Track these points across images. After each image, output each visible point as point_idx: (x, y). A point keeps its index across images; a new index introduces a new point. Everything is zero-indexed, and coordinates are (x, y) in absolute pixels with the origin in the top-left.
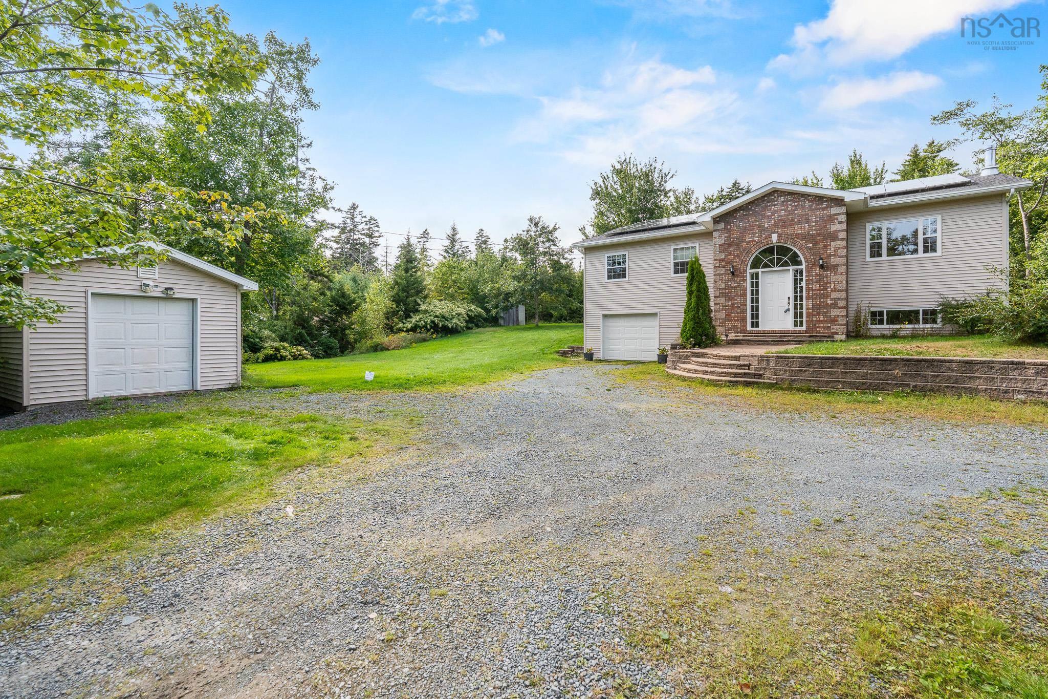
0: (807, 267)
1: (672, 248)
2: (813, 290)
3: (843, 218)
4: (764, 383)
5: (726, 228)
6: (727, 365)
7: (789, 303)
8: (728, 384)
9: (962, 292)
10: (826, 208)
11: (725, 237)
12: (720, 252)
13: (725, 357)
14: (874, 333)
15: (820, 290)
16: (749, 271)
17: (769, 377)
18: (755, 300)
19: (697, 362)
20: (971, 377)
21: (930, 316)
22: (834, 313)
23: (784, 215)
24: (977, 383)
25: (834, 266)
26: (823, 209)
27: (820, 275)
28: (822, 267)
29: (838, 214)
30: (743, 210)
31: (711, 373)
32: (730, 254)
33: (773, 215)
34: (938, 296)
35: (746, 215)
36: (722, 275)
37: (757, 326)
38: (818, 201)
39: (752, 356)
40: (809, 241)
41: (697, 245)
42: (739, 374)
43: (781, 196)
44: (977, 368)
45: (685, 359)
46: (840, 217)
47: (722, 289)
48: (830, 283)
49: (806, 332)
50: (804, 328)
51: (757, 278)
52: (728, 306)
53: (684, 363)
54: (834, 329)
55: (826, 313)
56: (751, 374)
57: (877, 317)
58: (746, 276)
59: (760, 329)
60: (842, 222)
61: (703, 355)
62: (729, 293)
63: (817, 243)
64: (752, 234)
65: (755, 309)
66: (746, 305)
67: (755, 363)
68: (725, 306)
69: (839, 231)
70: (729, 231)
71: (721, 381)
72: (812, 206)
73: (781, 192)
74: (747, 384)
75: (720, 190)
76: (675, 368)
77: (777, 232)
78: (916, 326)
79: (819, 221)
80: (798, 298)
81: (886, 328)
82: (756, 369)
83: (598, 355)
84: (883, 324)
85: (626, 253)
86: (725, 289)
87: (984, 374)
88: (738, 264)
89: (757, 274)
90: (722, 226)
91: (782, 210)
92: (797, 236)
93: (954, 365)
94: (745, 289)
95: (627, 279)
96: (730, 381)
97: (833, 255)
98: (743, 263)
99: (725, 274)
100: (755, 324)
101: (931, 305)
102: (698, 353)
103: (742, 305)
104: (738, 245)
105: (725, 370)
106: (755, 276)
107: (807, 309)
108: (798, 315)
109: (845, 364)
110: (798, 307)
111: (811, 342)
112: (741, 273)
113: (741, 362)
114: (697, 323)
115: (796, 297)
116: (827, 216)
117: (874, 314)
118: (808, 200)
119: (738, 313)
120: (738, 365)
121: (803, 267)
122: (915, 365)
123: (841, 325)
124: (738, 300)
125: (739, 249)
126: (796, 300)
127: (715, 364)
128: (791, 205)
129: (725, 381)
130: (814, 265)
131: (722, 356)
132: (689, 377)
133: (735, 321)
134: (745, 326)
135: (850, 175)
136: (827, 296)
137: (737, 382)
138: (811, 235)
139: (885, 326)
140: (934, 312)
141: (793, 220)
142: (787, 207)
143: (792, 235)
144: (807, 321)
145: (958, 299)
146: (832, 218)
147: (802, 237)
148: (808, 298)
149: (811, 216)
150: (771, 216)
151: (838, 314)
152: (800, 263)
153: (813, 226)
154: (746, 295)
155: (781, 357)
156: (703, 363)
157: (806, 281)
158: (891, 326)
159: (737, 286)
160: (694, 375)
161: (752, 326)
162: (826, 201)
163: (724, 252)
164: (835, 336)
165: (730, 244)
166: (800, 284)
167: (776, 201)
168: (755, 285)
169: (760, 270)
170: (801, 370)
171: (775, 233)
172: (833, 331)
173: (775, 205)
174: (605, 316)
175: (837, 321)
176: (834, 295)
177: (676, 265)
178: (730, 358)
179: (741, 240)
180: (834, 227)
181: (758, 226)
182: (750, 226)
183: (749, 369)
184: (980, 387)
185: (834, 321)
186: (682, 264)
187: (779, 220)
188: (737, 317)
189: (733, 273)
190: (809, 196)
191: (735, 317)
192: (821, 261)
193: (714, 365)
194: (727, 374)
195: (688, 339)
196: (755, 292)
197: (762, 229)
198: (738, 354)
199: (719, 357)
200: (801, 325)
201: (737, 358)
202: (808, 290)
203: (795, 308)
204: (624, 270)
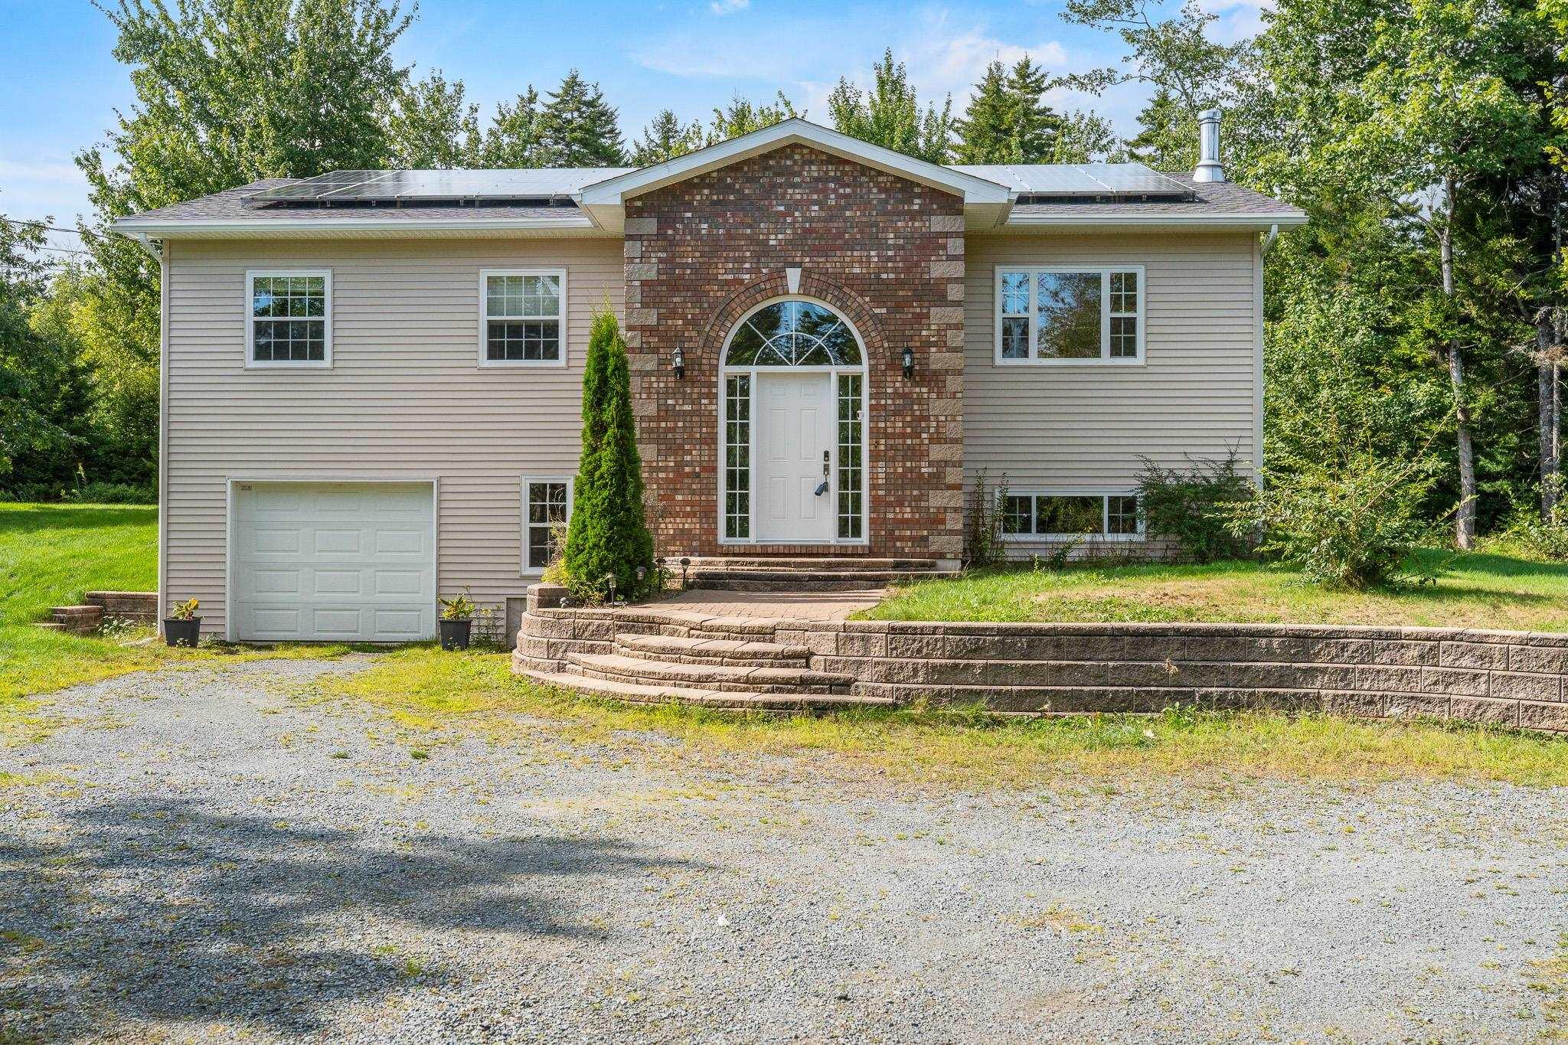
0: (873, 370)
1: (484, 274)
2: (887, 436)
3: (956, 246)
4: (864, 705)
5: (661, 235)
6: (742, 656)
7: (826, 468)
8: (763, 712)
9: (1182, 457)
10: (921, 212)
11: (661, 261)
12: (645, 305)
13: (728, 633)
14: (1011, 555)
15: (904, 436)
16: (726, 371)
17: (869, 688)
18: (739, 457)
19: (642, 648)
20: (1305, 671)
21: (1124, 512)
22: (937, 500)
23: (819, 219)
24: (1318, 684)
25: (936, 373)
26: (913, 216)
27: (904, 396)
28: (908, 372)
29: (947, 235)
30: (710, 186)
31: (701, 681)
32: (673, 314)
33: (789, 213)
34: (1142, 466)
35: (718, 202)
36: (649, 374)
37: (745, 533)
38: (901, 190)
39: (816, 628)
40: (878, 301)
41: (562, 274)
42: (788, 681)
43: (811, 163)
44: (1317, 649)
45: (594, 639)
46: (950, 242)
47: (650, 419)
48: (927, 419)
49: (871, 552)
50: (864, 539)
51: (745, 392)
52: (666, 469)
53: (592, 650)
54: (937, 543)
55: (919, 499)
56: (821, 681)
57: (1016, 512)
58: (715, 385)
59: (752, 539)
60: (955, 258)
61: (652, 626)
62: (668, 430)
63: (899, 306)
64: (735, 260)
65: (739, 480)
66: (714, 469)
67: (824, 647)
68: (659, 469)
69: (950, 280)
70: (672, 243)
71: (742, 704)
72: (886, 201)
73: (812, 151)
74: (820, 711)
75: (526, 96)
76: (561, 669)
77: (799, 265)
78: (1099, 538)
79: (902, 247)
80: (849, 455)
81: (1034, 542)
82: (829, 665)
83: (221, 622)
84: (1029, 531)
85: (327, 275)
86: (658, 419)
87: (1331, 661)
88: (696, 346)
89: (745, 378)
90: (650, 226)
91: (815, 203)
92: (852, 281)
93: (1276, 642)
94: (713, 424)
95: (326, 363)
96: (770, 706)
97: (935, 345)
98: (711, 344)
99: (659, 373)
100: (738, 526)
101: (1127, 487)
102: (637, 620)
103: (704, 469)
104: (695, 290)
105: (742, 671)
106: (738, 388)
107: (874, 487)
108: (848, 504)
109: (1058, 646)
110: (849, 480)
111: (904, 582)
112: (704, 374)
113: (776, 647)
114: (620, 524)
115: (843, 453)
116: (922, 236)
117: (1010, 503)
118: (877, 184)
119: (693, 493)
120: (776, 656)
121: (863, 369)
122: (1203, 644)
123: (952, 532)
124: (694, 455)
125: (697, 301)
126: (843, 461)
127: (707, 654)
128: (835, 191)
129: (754, 706)
130: (891, 366)
131: (719, 629)
132: (634, 698)
133: (687, 515)
134: (713, 532)
135: (877, 118)
136: (917, 454)
137: (789, 706)
138: (884, 282)
139: (1033, 537)
140: (1130, 504)
141: (840, 235)
142: (827, 197)
143: (837, 276)
144: (872, 521)
145: (1179, 473)
146: (931, 244)
147: (861, 285)
148: (875, 457)
149: (885, 230)
150: (784, 215)
151: (944, 503)
152: (856, 360)
153: (889, 259)
154: (714, 440)
155: (903, 630)
156: (664, 650)
157: (872, 408)
158: (1051, 537)
159: (691, 413)
160: (654, 691)
161: (731, 533)
162: (919, 195)
163: (655, 305)
164: (940, 563)
165: (674, 285)
166: (855, 416)
167: (800, 174)
168: (739, 410)
169: (753, 370)
170: (957, 666)
171: (794, 265)
172: (933, 548)
173: (794, 186)
174: (243, 488)
175: (943, 522)
176: (937, 452)
177: (494, 329)
178: (744, 633)
179: (704, 276)
180: (939, 269)
181: (752, 240)
182: (730, 236)
183: (808, 666)
184: (1323, 692)
185: (935, 522)
186: (515, 329)
187: (806, 231)
188: (692, 504)
189: (680, 371)
190: (880, 173)
191: (686, 503)
192: (908, 359)
193: (699, 655)
194: (751, 683)
195: (592, 576)
196: (739, 432)
197: (763, 251)
198: (768, 622)
199: (707, 630)
200: (857, 532)
201: (766, 634)
202: (875, 433)
203: (843, 484)
204: (318, 330)
